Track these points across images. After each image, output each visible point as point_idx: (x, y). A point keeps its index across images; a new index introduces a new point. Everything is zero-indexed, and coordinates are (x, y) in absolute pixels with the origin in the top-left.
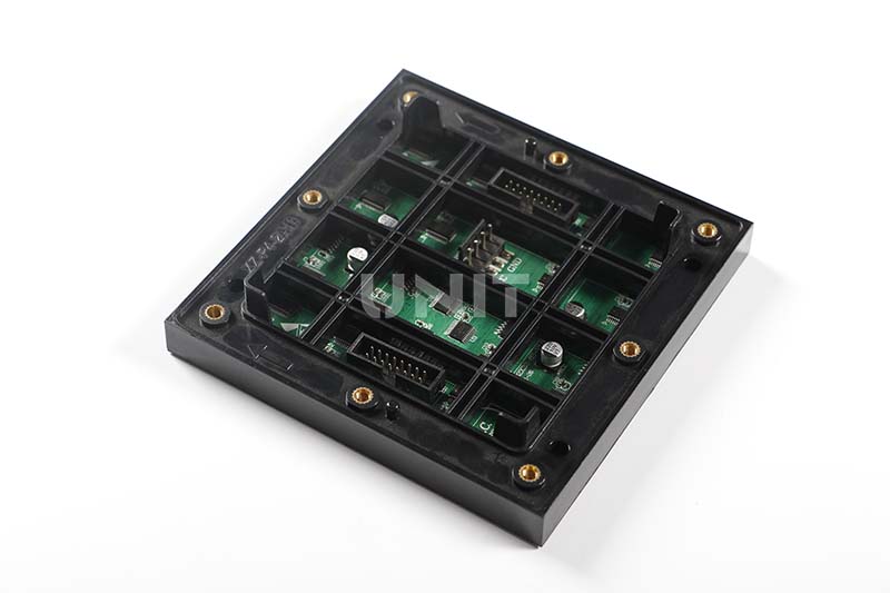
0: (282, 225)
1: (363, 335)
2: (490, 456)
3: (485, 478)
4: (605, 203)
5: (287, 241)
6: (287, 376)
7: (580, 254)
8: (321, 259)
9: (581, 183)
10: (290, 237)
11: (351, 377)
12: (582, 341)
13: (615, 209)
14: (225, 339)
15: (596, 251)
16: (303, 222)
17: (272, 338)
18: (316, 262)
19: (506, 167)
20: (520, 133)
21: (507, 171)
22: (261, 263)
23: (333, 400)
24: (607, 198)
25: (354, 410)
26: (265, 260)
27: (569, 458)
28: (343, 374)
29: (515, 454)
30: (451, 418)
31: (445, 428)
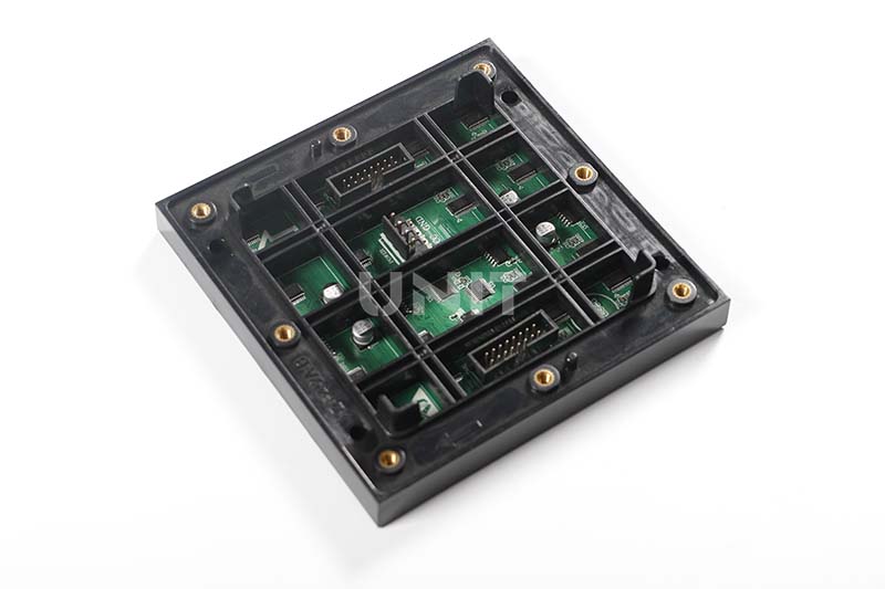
0: (302, 372)
5: (324, 376)
6: (488, 431)
10: (321, 370)
14: (420, 464)
16: (307, 354)
19: (327, 176)
21: (331, 177)
26: (338, 400)
27: (672, 260)
28: (507, 386)
29: (654, 294)
30: (599, 323)
31: (604, 333)
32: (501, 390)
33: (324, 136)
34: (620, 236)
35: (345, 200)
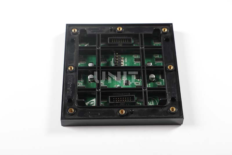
0: (68, 79)
1: (109, 97)
2: (160, 110)
3: (164, 116)
4: (138, 35)
5: (73, 83)
6: (100, 117)
7: (142, 50)
8: (81, 82)
9: (128, 32)
10: (73, 81)
11: (115, 109)
12: (158, 71)
13: (141, 35)
14: (78, 116)
15: (145, 47)
16: (73, 76)
17: (90, 109)
18: (80, 84)
19: (109, 37)
20: (105, 27)
21: (110, 38)
22: (71, 91)
23: (116, 117)
24: (137, 33)
25: (122, 117)
26: (71, 90)
27: (177, 100)
28: (113, 109)
29: (166, 106)
30: (146, 106)
31: (146, 109)
32: (110, 109)
33: (116, 27)
34: (168, 87)
35: (109, 45)
